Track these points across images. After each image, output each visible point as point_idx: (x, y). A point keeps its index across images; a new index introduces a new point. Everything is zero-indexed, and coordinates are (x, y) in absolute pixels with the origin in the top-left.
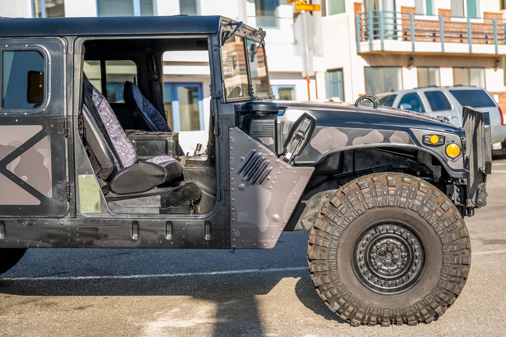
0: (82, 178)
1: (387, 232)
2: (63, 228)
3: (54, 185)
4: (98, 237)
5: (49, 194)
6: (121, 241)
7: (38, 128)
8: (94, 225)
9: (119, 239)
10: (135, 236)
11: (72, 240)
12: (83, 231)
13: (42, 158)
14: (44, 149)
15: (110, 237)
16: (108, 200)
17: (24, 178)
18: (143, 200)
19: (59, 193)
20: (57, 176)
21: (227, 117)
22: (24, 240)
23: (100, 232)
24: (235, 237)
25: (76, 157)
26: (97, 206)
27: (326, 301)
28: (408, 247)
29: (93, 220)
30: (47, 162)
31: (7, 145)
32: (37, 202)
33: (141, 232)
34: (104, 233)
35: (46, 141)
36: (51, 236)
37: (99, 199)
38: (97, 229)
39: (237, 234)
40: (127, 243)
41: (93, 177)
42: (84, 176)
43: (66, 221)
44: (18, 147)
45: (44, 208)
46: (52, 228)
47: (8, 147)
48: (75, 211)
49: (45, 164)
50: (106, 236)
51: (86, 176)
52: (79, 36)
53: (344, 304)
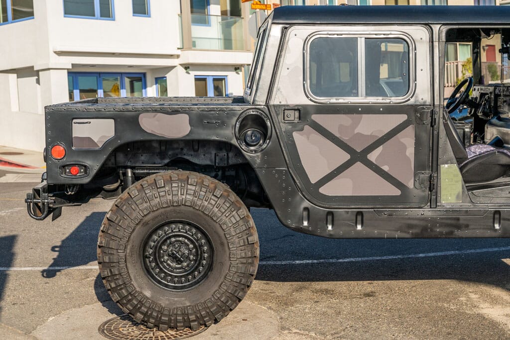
0: (444, 168)
2: (425, 219)
3: (415, 175)
4: (459, 227)
5: (410, 184)
6: (482, 231)
7: (403, 118)
8: (455, 216)
9: (480, 229)
10: (497, 226)
11: (432, 230)
12: (444, 221)
13: (404, 148)
14: (408, 139)
15: (471, 227)
16: (470, 189)
17: (386, 168)
18: (502, 190)
19: (422, 183)
20: (419, 166)
22: (382, 231)
23: (461, 222)
25: (440, 146)
26: (458, 197)
29: (454, 211)
30: (410, 152)
31: (369, 134)
32: (397, 192)
33: (502, 221)
34: (465, 222)
35: (410, 131)
36: (410, 226)
37: (460, 189)
38: (458, 219)
40: (489, 233)
41: (455, 167)
42: (446, 166)
43: (427, 212)
44: (380, 137)
45: (404, 199)
46: (413, 219)
47: (371, 136)
48: (436, 202)
49: (408, 153)
50: (467, 226)
51: (448, 166)
52: (444, 24)
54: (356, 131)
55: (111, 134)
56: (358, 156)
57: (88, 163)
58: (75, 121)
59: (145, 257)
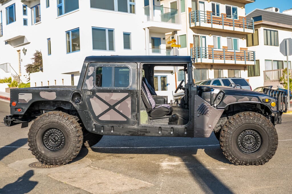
0: (141, 112)
1: (249, 133)
2: (135, 129)
3: (132, 114)
4: (147, 132)
5: (130, 117)
6: (155, 134)
7: (127, 94)
8: (145, 128)
9: (154, 133)
10: (160, 132)
11: (137, 133)
12: (142, 130)
13: (127, 104)
14: (129, 101)
15: (151, 132)
16: (150, 119)
17: (121, 111)
18: (162, 120)
19: (133, 117)
20: (133, 111)
21: (194, 91)
22: (121, 133)
23: (147, 130)
24: (196, 133)
25: (140, 104)
26: (146, 122)
27: (227, 156)
28: (256, 138)
29: (145, 127)
30: (130, 106)
31: (116, 99)
32: (126, 120)
33: (162, 131)
34: (149, 131)
35: (129, 99)
36: (130, 132)
37: (147, 119)
38: (146, 130)
39: (196, 132)
40: (157, 135)
41: (145, 111)
42: (142, 111)
43: (135, 127)
44: (119, 100)
45: (127, 122)
46: (131, 129)
47: (116, 100)
48: (139, 123)
49: (129, 106)
52: (142, 62)
53: (233, 158)
54: (111, 99)
55: (31, 98)
56: (112, 107)
57: (23, 108)
58: (19, 94)
59: (43, 140)
